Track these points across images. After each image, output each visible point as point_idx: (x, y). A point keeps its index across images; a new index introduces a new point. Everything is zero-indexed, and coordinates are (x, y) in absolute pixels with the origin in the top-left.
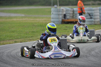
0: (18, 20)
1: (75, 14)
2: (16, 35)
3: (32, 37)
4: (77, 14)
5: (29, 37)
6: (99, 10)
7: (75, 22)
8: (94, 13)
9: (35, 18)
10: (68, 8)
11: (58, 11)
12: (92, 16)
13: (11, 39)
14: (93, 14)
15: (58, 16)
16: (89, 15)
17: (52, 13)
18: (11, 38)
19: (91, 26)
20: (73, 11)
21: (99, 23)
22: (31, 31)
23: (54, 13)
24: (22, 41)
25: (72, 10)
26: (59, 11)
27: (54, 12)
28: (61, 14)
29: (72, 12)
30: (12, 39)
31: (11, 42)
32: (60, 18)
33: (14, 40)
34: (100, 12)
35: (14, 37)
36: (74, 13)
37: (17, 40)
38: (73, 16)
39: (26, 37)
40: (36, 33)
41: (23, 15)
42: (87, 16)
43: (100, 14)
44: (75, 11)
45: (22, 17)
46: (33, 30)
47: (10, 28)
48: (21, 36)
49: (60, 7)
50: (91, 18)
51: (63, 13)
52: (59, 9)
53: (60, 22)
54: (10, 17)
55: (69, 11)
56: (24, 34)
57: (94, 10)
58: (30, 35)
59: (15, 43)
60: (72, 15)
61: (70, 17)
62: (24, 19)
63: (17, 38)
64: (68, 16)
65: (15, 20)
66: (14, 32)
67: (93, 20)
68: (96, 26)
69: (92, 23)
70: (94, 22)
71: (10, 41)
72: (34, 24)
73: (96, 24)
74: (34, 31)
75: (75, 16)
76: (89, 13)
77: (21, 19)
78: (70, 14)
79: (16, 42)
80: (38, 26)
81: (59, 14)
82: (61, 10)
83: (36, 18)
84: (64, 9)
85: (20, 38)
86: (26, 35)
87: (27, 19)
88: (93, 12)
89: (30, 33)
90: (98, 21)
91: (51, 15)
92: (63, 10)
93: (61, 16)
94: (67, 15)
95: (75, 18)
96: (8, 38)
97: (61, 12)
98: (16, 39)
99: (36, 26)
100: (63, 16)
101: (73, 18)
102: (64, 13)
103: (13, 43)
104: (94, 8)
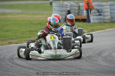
0: (13, 16)
1: (81, 10)
2: (11, 35)
3: (29, 37)
4: (83, 10)
5: (26, 38)
6: (110, 6)
7: (80, 19)
8: (104, 8)
9: (34, 14)
10: (73, 3)
11: (61, 7)
12: (101, 12)
13: (4, 40)
14: (102, 11)
15: (61, 12)
16: (98, 11)
17: (53, 9)
18: (4, 38)
19: (100, 24)
20: (79, 7)
21: (109, 21)
22: (29, 30)
23: (55, 10)
24: (18, 42)
25: (78, 5)
26: (63, 7)
27: (56, 8)
28: (64, 10)
29: (77, 8)
30: (6, 40)
31: (4, 43)
32: (63, 15)
33: (8, 41)
34: (110, 7)
35: (9, 37)
36: (79, 9)
37: (12, 41)
38: (79, 13)
39: (23, 37)
40: (35, 33)
41: (20, 11)
42: (95, 13)
43: (110, 10)
44: (81, 7)
45: (19, 14)
46: (30, 29)
47: (4, 26)
48: (16, 36)
49: (63, 1)
50: (100, 15)
51: (66, 9)
52: (63, 4)
53: (64, 19)
54: (4, 14)
55: (74, 7)
56: (20, 34)
57: (103, 6)
58: (27, 34)
59: (9, 45)
60: (77, 11)
61: (75, 13)
62: (20, 16)
63: (12, 39)
64: (73, 12)
65: (9, 16)
66: (8, 32)
67: (102, 17)
68: (106, 24)
69: (102, 21)
70: (104, 20)
71: (3, 41)
72: (33, 22)
73: (106, 23)
74: (32, 30)
75: (81, 13)
76: (98, 9)
77: (17, 16)
78: (75, 10)
79: (10, 43)
80: (37, 24)
81: (62, 10)
82: (65, 6)
83: (36, 15)
84: (68, 4)
85: (15, 39)
86: (23, 34)
87: (24, 16)
88: (102, 7)
89: (27, 32)
90: (108, 19)
91: (52, 11)
92: (66, 5)
93: (64, 13)
94: (71, 11)
95: (81, 15)
96: (1, 38)
97: (64, 8)
98: (10, 39)
99: (35, 24)
100: (67, 12)
101: (79, 15)
102: (69, 9)
103: (7, 44)
104: (103, 4)
